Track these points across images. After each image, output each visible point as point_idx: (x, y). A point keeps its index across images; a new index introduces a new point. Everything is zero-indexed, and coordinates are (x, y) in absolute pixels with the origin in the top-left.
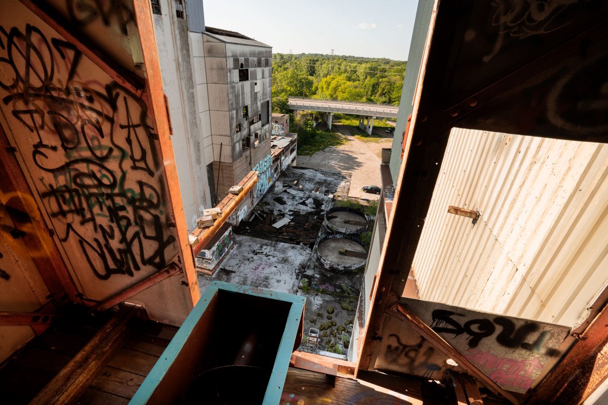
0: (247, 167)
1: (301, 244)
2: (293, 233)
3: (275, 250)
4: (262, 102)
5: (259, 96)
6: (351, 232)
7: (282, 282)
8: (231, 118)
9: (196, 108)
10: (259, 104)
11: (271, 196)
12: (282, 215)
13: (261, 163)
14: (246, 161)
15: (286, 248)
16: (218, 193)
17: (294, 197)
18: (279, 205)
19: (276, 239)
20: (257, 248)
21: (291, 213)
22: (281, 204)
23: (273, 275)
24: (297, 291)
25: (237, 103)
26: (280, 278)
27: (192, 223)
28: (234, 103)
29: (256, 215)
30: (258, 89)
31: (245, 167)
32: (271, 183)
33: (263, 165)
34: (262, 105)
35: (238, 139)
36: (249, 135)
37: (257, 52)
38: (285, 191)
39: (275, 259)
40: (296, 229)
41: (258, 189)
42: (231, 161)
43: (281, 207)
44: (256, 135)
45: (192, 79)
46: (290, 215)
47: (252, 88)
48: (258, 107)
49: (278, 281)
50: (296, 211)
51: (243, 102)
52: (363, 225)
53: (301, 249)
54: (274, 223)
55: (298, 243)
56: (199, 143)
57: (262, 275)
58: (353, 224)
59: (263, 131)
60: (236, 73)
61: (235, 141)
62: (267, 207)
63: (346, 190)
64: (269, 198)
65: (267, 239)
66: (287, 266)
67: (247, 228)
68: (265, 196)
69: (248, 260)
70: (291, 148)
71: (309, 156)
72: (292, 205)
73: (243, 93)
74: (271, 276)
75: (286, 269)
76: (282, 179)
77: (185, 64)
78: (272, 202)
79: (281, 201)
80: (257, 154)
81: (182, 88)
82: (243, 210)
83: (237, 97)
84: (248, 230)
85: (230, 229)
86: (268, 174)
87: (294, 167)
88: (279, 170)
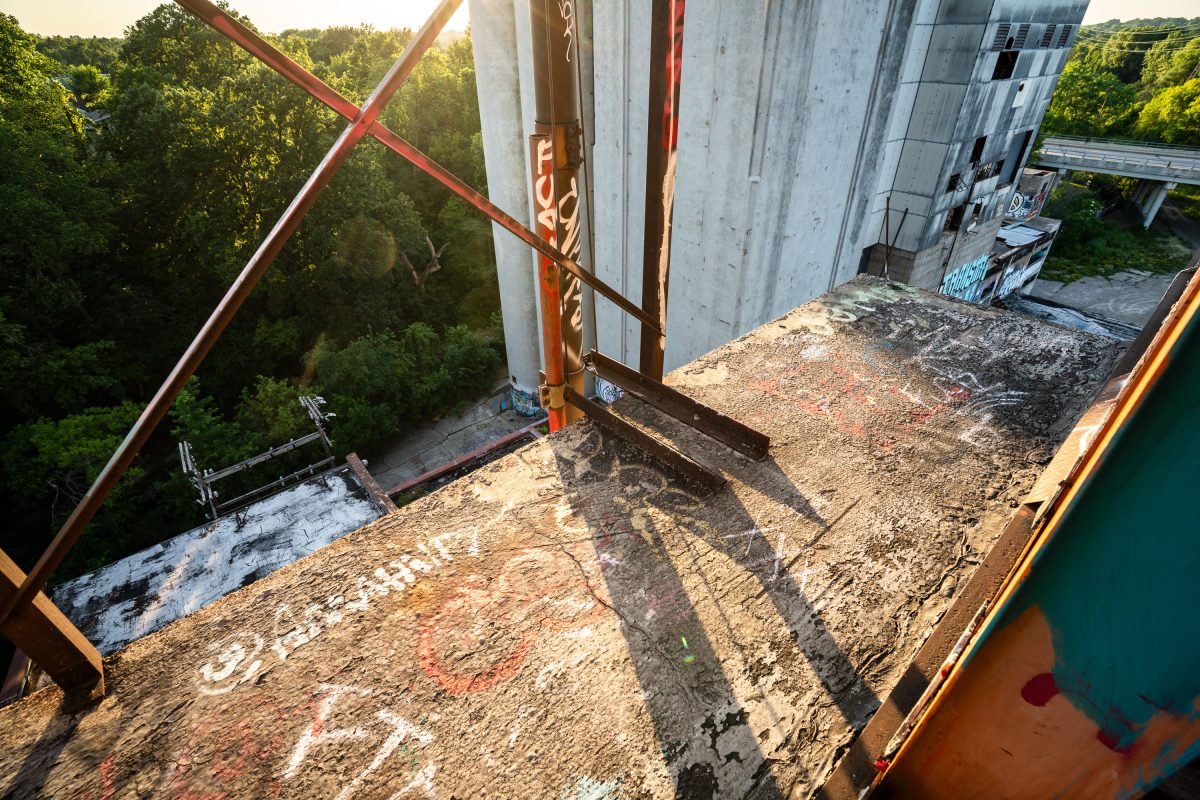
0: (938, 270)
4: (1017, 131)
5: (1018, 116)
8: (947, 160)
9: (885, 132)
10: (1010, 135)
13: (963, 269)
14: (941, 256)
25: (970, 127)
28: (965, 128)
30: (1021, 100)
31: (934, 268)
33: (966, 275)
34: (1016, 138)
35: (943, 207)
36: (967, 201)
37: (1053, 9)
42: (914, 250)
44: (978, 207)
45: (898, 71)
47: (1011, 96)
48: (1005, 141)
51: (982, 126)
56: (867, 201)
59: (995, 200)
60: (993, 59)
61: (937, 209)
70: (1035, 252)
71: (1062, 284)
73: (988, 108)
77: (897, 38)
80: (965, 247)
81: (876, 89)
83: (974, 114)
87: (1025, 297)
88: (992, 295)
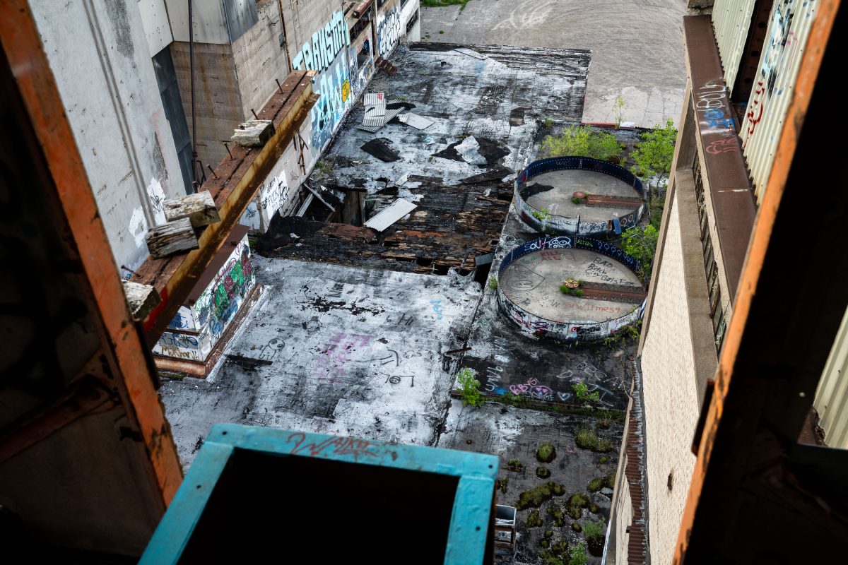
0: (276, 56)
1: (451, 271)
2: (425, 241)
3: (377, 294)
6: (592, 228)
7: (405, 382)
11: (353, 139)
12: (391, 193)
13: (315, 40)
14: (272, 37)
15: (409, 287)
16: (198, 141)
17: (421, 138)
18: (380, 162)
19: (379, 262)
20: (328, 292)
21: (416, 184)
22: (386, 161)
23: (377, 363)
24: (448, 405)
26: (397, 373)
27: (132, 231)
29: (315, 197)
31: (271, 54)
32: (352, 99)
33: (323, 47)
38: (395, 121)
39: (380, 320)
40: (433, 229)
41: (313, 120)
42: (225, 40)
43: (385, 169)
46: (412, 190)
49: (394, 380)
50: (432, 179)
52: (628, 207)
53: (452, 286)
54: (367, 219)
55: (442, 271)
57: (347, 367)
58: (600, 205)
62: (345, 171)
63: (573, 106)
64: (350, 146)
65: (353, 264)
66: (414, 337)
67: (293, 235)
68: (335, 140)
69: (304, 326)
71: (459, 7)
72: (418, 160)
74: (372, 368)
75: (413, 344)
76: (384, 85)
78: (357, 156)
79: (381, 151)
80: (302, 12)
82: (275, 185)
84: (297, 241)
85: (245, 241)
86: (340, 70)
87: (414, 46)
88: (371, 58)
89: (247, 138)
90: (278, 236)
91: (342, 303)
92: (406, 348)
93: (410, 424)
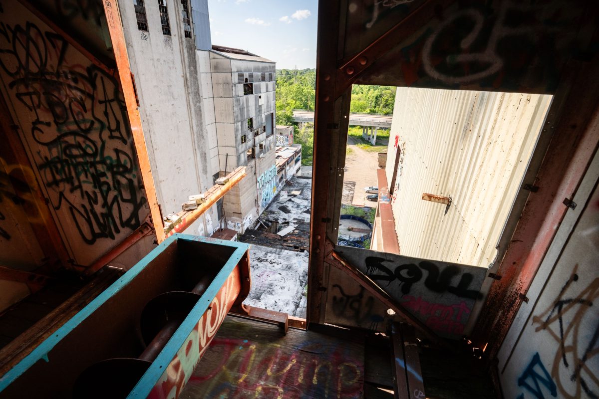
0: (252, 177)
1: (305, 251)
2: (297, 240)
3: (279, 257)
4: (266, 114)
5: (264, 108)
6: (354, 239)
7: (286, 289)
8: (237, 130)
9: (203, 121)
10: (263, 116)
11: (276, 205)
12: (287, 223)
13: (266, 173)
14: (252, 171)
15: (290, 256)
16: (224, 203)
17: (298, 206)
18: (284, 213)
19: (281, 247)
20: (262, 256)
21: (296, 221)
22: (286, 213)
23: (277, 281)
24: (301, 298)
25: (242, 115)
26: (284, 285)
27: (199, 231)
28: (239, 116)
29: (261, 224)
30: (262, 102)
31: (251, 176)
32: (276, 192)
33: (268, 175)
34: (267, 117)
35: (243, 150)
36: (254, 146)
37: (261, 68)
38: (290, 200)
39: (280, 266)
40: (300, 236)
41: (263, 198)
43: (283, 215)
44: (261, 146)
45: (199, 94)
46: (294, 223)
47: (257, 101)
48: (262, 119)
49: (282, 288)
50: (301, 220)
51: (248, 114)
52: (367, 233)
53: (305, 256)
54: (279, 231)
55: (302, 251)
56: (205, 154)
57: (267, 282)
58: (357, 231)
59: (268, 142)
60: (241, 87)
61: (240, 151)
62: (272, 215)
63: (350, 199)
64: (274, 207)
65: (272, 247)
66: (291, 273)
67: (253, 236)
68: (270, 205)
69: (253, 267)
70: (295, 158)
72: (297, 213)
73: (248, 106)
74: (275, 283)
75: (290, 276)
76: (287, 188)
77: (192, 79)
78: (277, 211)
79: (285, 209)
80: (262, 164)
81: (189, 102)
82: (248, 219)
83: (242, 110)
84: (254, 238)
85: (236, 236)
86: (273, 183)
87: (298, 177)
88: (284, 180)
89: (220, 182)
90: (247, 236)
91: (267, 260)
92: (287, 277)
93: (287, 304)
